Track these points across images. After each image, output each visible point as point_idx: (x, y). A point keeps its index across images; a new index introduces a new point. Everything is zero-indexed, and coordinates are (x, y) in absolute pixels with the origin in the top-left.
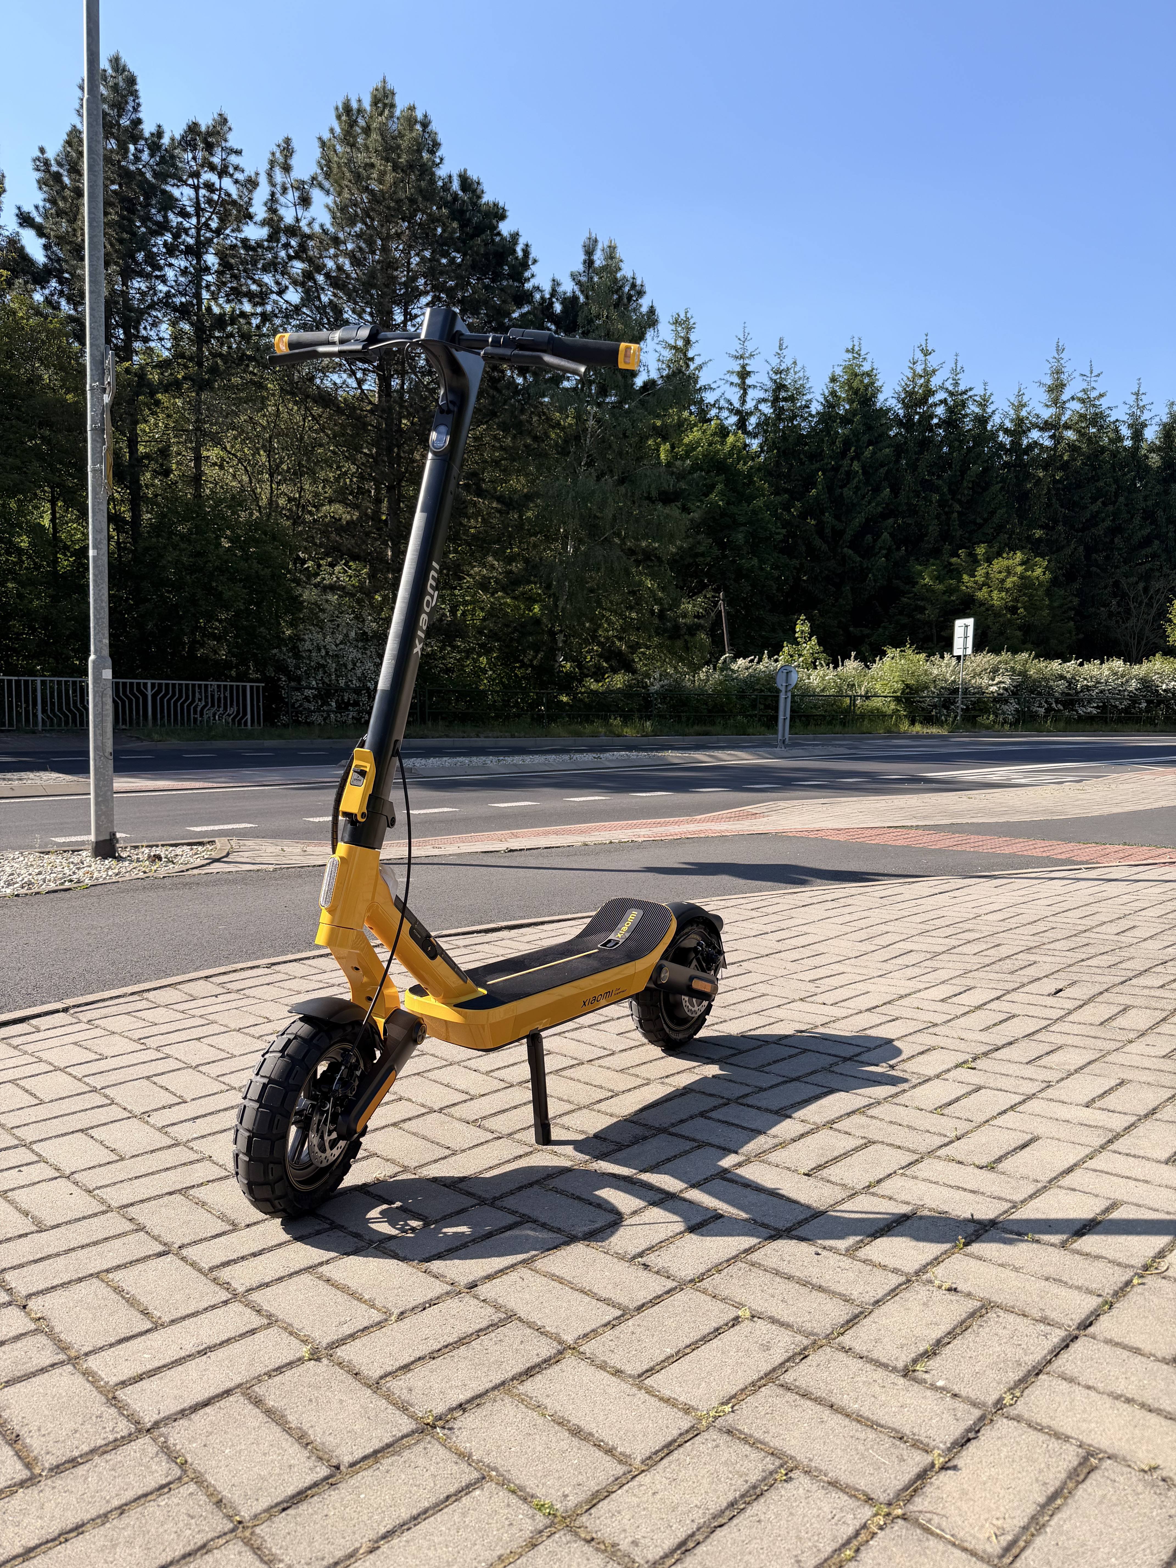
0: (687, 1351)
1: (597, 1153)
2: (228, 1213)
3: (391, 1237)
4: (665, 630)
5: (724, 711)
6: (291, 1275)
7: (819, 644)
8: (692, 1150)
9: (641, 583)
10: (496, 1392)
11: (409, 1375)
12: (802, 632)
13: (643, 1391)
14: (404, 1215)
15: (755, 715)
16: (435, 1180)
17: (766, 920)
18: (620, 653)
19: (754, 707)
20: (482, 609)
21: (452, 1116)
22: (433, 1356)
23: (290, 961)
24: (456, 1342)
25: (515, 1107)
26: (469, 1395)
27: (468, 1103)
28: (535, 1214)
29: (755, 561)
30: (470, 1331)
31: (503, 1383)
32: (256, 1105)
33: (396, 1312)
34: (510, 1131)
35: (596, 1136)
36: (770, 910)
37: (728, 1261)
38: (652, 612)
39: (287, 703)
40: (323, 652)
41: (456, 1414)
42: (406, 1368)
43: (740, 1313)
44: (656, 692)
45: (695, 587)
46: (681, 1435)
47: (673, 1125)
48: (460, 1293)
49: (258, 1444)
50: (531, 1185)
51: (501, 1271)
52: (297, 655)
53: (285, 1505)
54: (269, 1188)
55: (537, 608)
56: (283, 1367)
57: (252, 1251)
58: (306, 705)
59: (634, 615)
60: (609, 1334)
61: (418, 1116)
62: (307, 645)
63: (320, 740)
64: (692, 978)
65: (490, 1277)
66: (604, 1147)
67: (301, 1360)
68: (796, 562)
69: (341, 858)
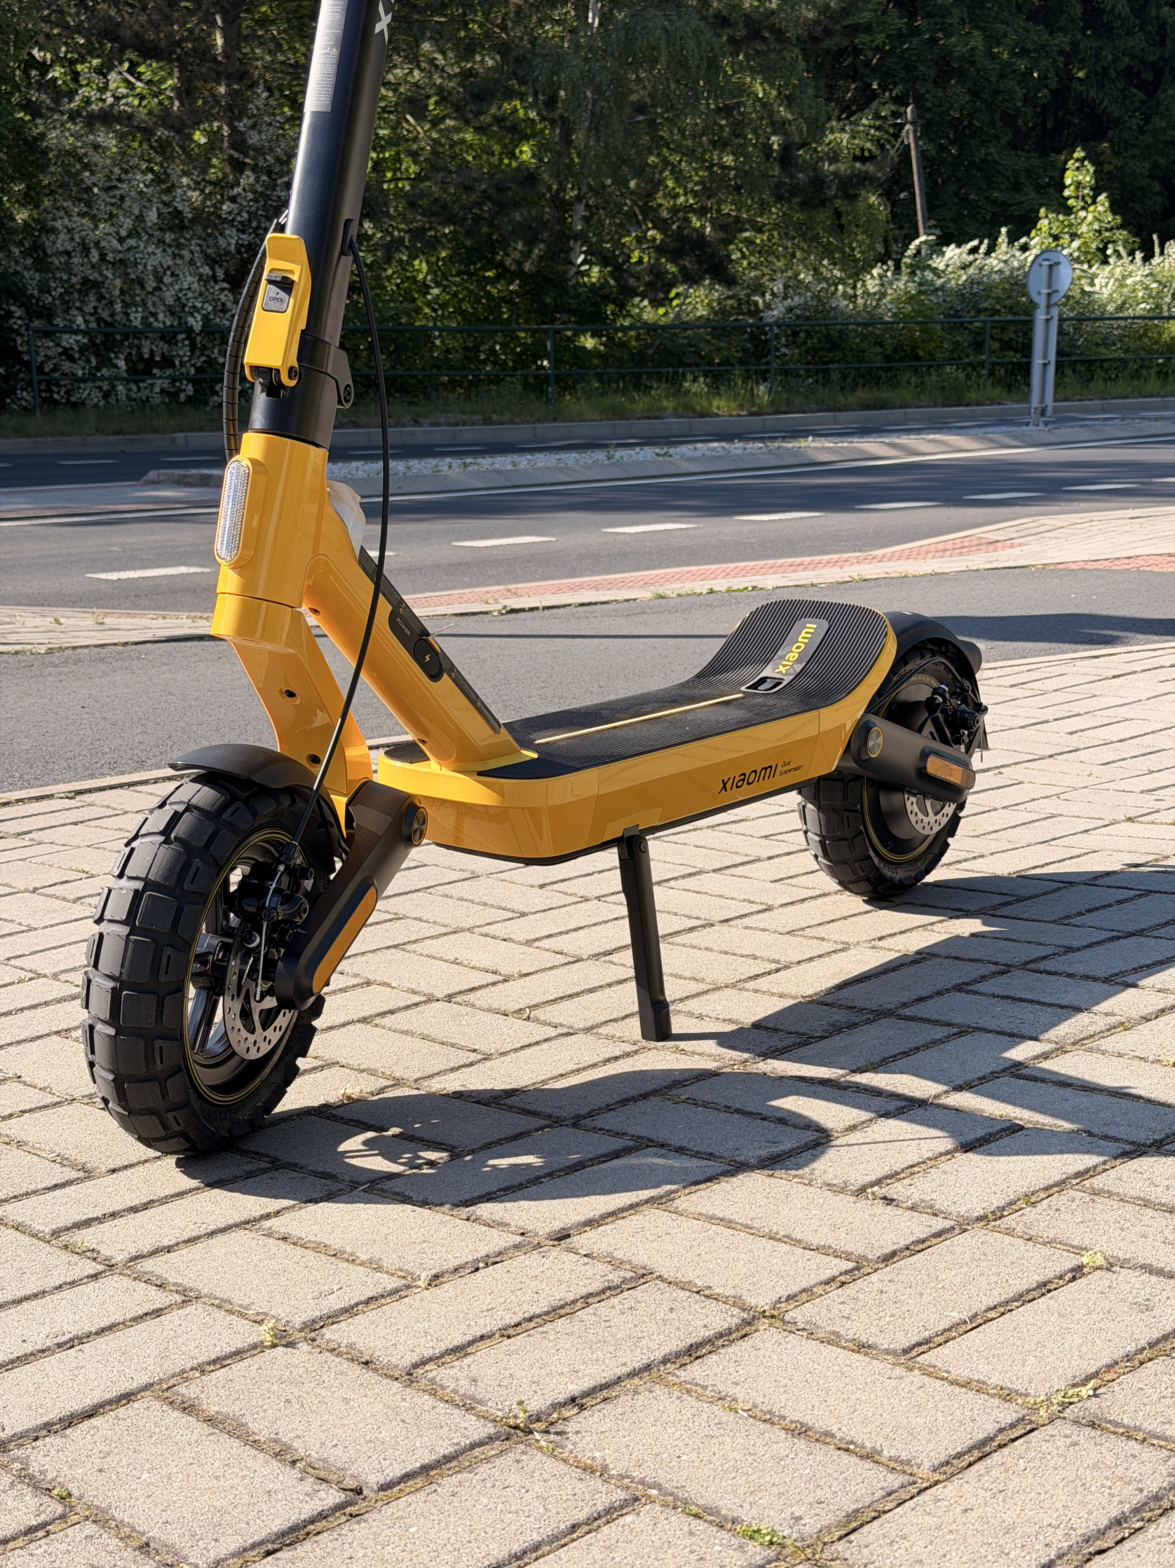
0: (991, 1315)
1: (764, 1049)
2: (72, 1154)
3: (391, 1176)
4: (794, 190)
5: (917, 358)
6: (212, 1234)
7: (1114, 208)
8: (948, 1037)
9: (742, 90)
10: (636, 1381)
11: (468, 1360)
12: (1078, 185)
13: (917, 1372)
14: (411, 1145)
15: (982, 364)
16: (458, 1095)
17: (1042, 701)
18: (701, 241)
19: (979, 346)
20: (414, 155)
21: (473, 1006)
22: (507, 1332)
23: (112, 787)
24: (547, 1313)
25: (592, 990)
26: (587, 1384)
27: (500, 985)
28: (661, 1135)
29: (977, 40)
30: (571, 1297)
31: (648, 1367)
32: (124, 930)
33: (425, 1276)
34: (589, 1024)
35: (756, 1026)
36: (1049, 685)
37: (1046, 1189)
38: (767, 147)
39: (27, 365)
40: (95, 256)
41: (566, 1413)
42: (460, 1351)
43: (1084, 1260)
44: (778, 324)
45: (854, 100)
46: (1001, 1430)
47: (904, 1005)
48: (539, 1245)
49: (201, 1465)
50: (645, 1096)
51: (612, 1214)
52: (41, 263)
53: (270, 1547)
54: (156, 1087)
55: (526, 152)
56: (226, 1358)
57: (130, 1204)
58: (67, 366)
59: (728, 160)
60: (835, 1295)
61: (407, 1007)
62: (62, 241)
63: (99, 438)
64: (925, 755)
65: (591, 1223)
66: (776, 1041)
67: (257, 1347)
68: (1062, 40)
69: (253, 462)
